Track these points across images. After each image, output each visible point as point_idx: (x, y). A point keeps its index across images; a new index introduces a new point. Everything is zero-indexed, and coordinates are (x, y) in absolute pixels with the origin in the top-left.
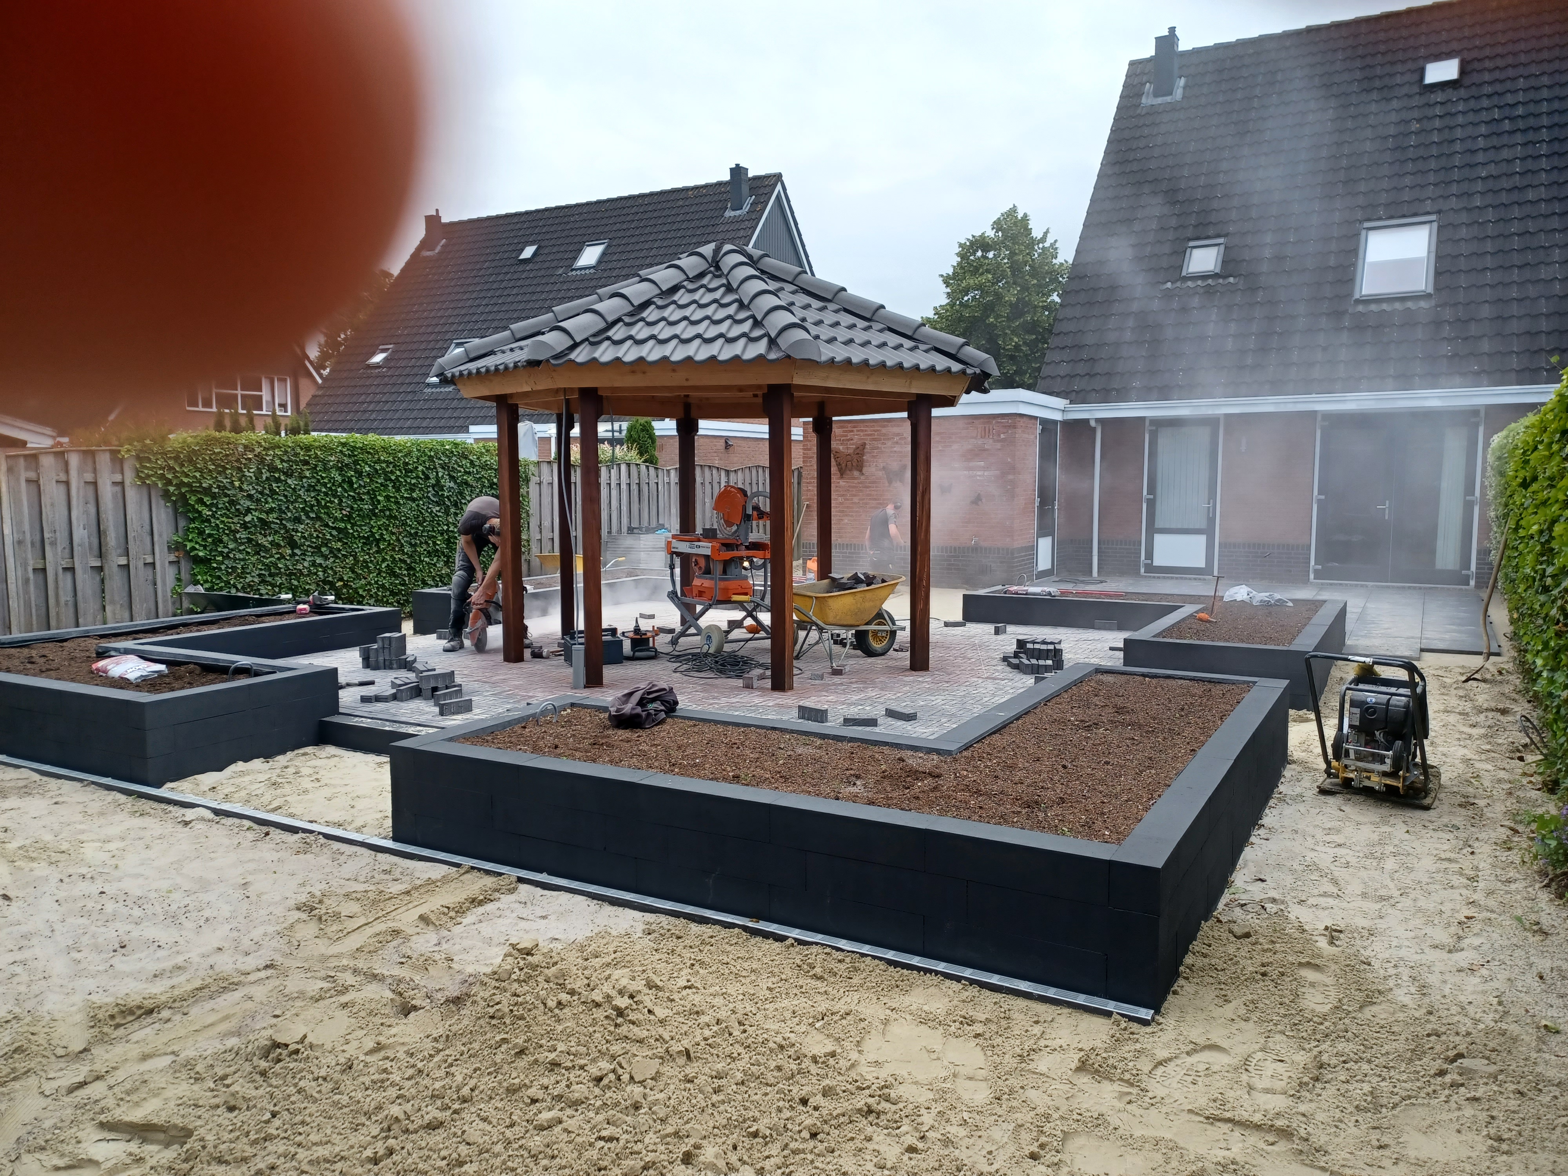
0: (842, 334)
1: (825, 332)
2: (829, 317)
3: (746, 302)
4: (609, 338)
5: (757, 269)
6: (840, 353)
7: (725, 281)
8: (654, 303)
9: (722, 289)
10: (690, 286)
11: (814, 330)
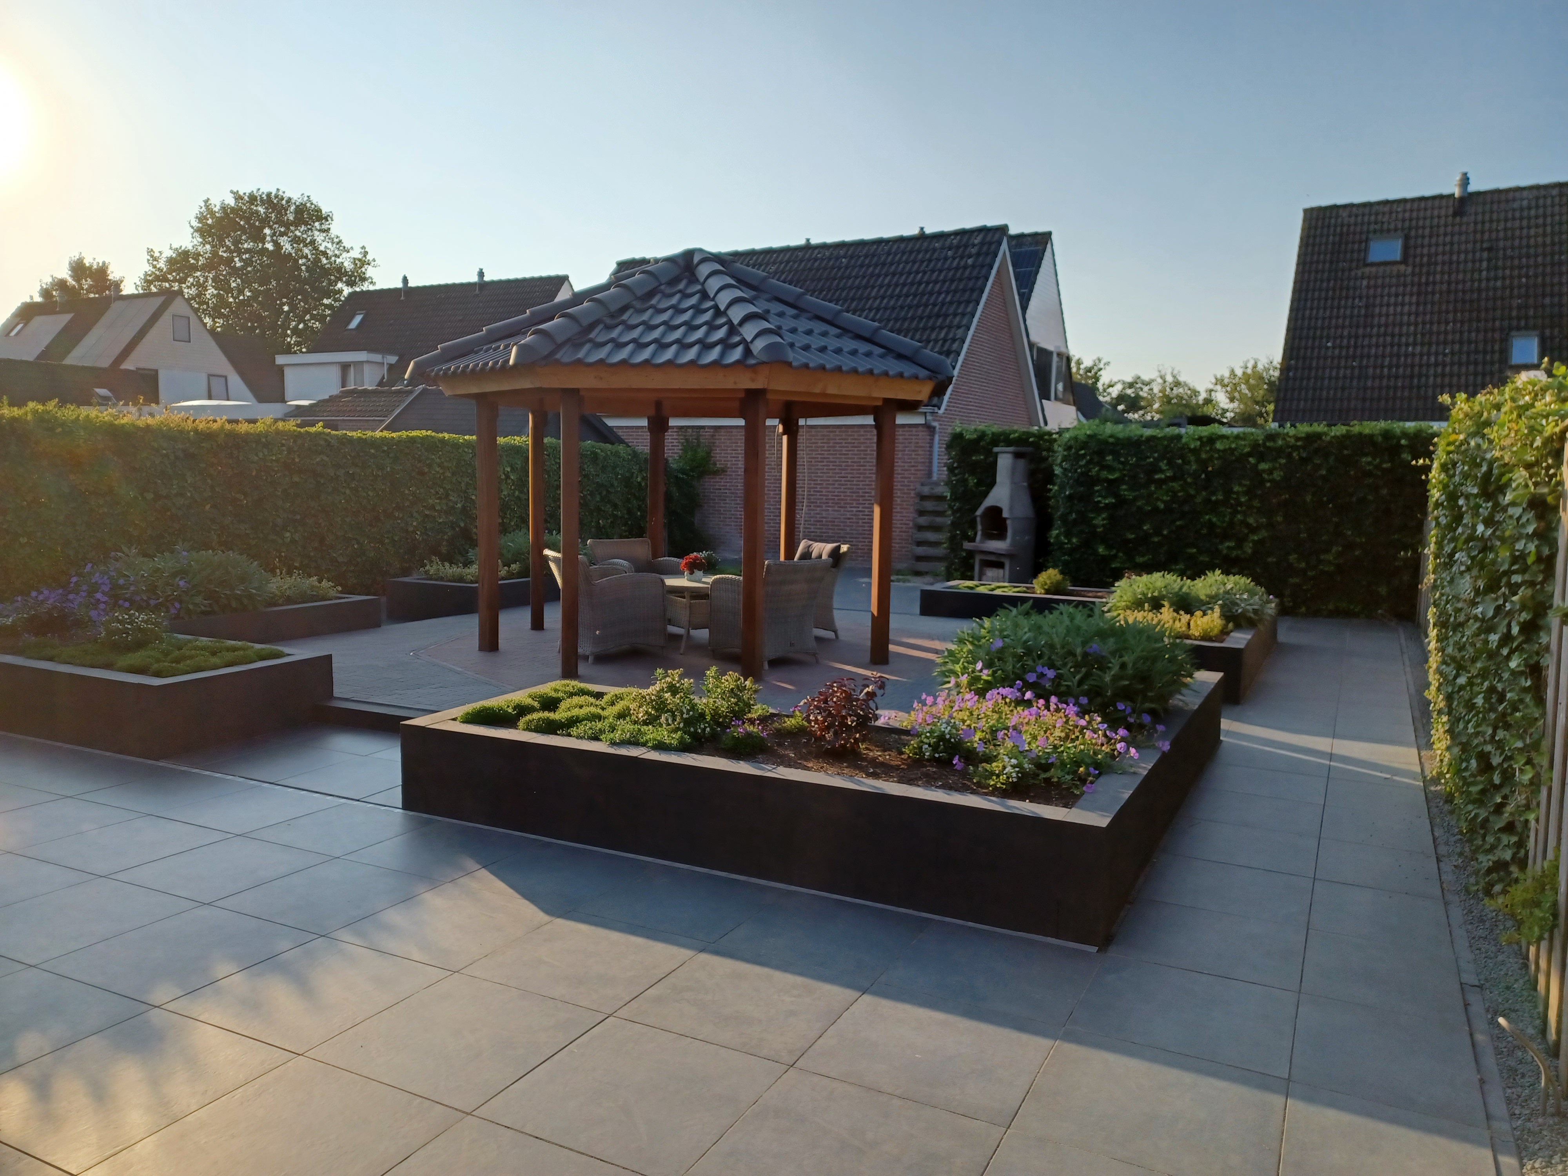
0: (816, 342)
1: (801, 340)
2: (803, 324)
3: (722, 308)
4: (590, 341)
5: (733, 277)
6: (814, 359)
7: (699, 287)
8: (632, 307)
9: (697, 296)
10: (669, 291)
11: (789, 338)
